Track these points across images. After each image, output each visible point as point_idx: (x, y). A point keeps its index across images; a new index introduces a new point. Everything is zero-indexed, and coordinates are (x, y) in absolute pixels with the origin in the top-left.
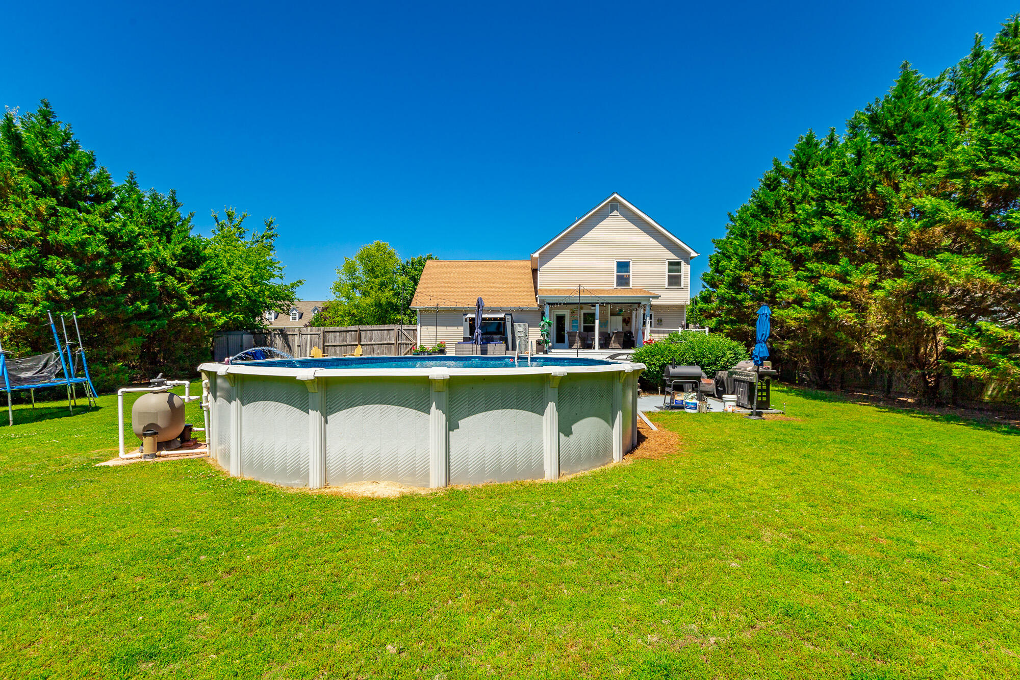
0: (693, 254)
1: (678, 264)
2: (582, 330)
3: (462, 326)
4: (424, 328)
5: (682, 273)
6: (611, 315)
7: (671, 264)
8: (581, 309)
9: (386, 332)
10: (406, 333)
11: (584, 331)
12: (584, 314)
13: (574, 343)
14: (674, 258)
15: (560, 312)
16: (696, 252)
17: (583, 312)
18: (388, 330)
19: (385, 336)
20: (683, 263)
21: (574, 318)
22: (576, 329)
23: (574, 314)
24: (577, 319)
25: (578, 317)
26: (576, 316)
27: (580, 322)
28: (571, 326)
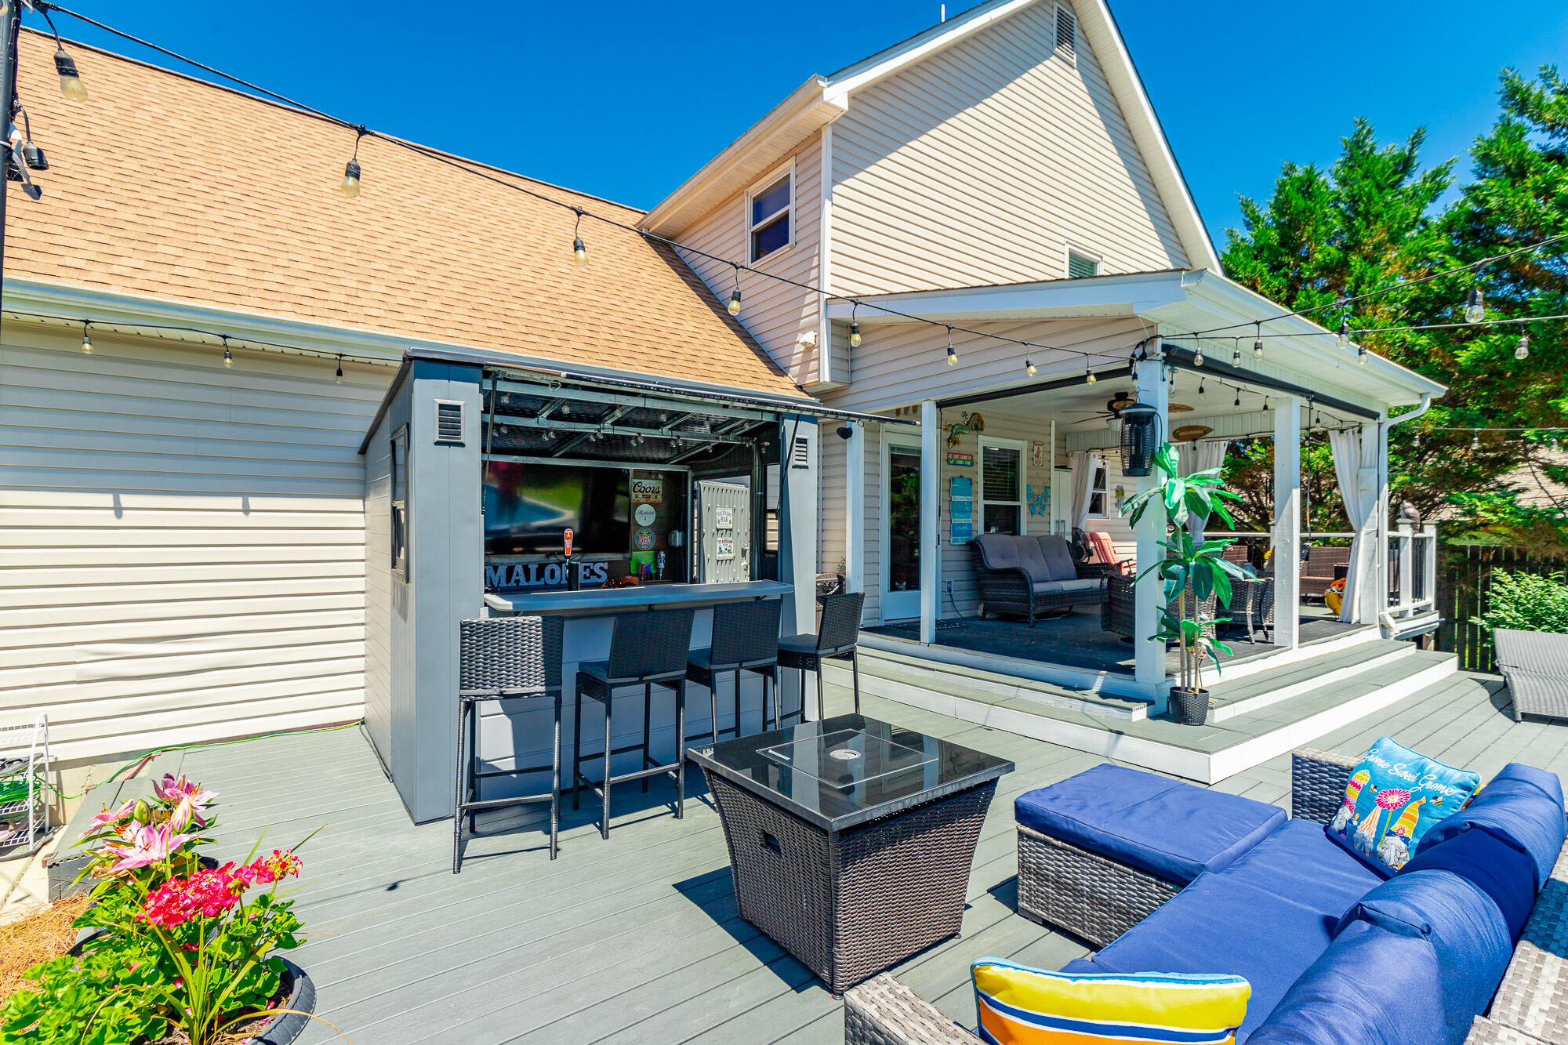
2: (980, 524)
8: (977, 425)
12: (988, 455)
15: (904, 437)
17: (982, 443)
21: (956, 472)
22: (963, 521)
23: (956, 449)
24: (966, 472)
25: (969, 463)
26: (965, 458)
27: (973, 488)
28: (946, 506)
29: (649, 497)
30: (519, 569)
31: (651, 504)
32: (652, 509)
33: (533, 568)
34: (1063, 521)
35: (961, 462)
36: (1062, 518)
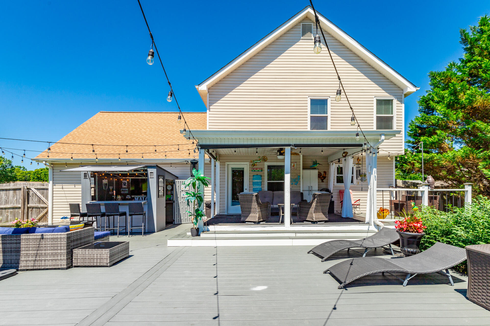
0: (411, 89)
1: (389, 102)
2: (266, 188)
3: (80, 183)
4: (58, 187)
5: (395, 115)
6: (304, 168)
7: (380, 102)
9: (11, 192)
10: (38, 193)
11: (269, 189)
12: (269, 167)
13: (250, 212)
14: (385, 96)
15: (237, 165)
16: (415, 86)
17: (266, 164)
18: (15, 190)
19: (11, 198)
20: (395, 102)
21: (255, 173)
22: (258, 187)
23: (255, 167)
24: (260, 173)
25: (260, 171)
26: (259, 169)
27: (263, 177)
28: (252, 183)
29: (170, 184)
30: (141, 198)
31: (171, 185)
32: (171, 186)
33: (143, 198)
34: (311, 186)
35: (257, 171)
36: (311, 185)
